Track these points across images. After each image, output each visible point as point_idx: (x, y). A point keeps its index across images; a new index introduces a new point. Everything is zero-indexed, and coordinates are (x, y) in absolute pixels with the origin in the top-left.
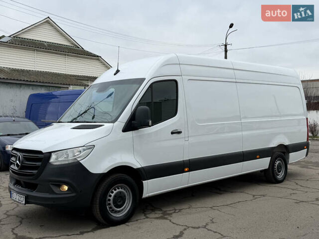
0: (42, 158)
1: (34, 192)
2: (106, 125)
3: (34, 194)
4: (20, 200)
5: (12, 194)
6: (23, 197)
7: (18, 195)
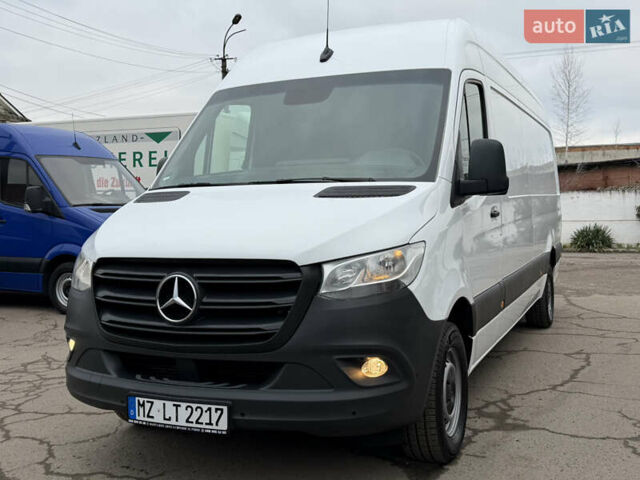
0: (298, 283)
1: (262, 389)
2: (422, 187)
3: (264, 394)
4: (197, 422)
5: (143, 405)
6: (217, 410)
7: (184, 405)
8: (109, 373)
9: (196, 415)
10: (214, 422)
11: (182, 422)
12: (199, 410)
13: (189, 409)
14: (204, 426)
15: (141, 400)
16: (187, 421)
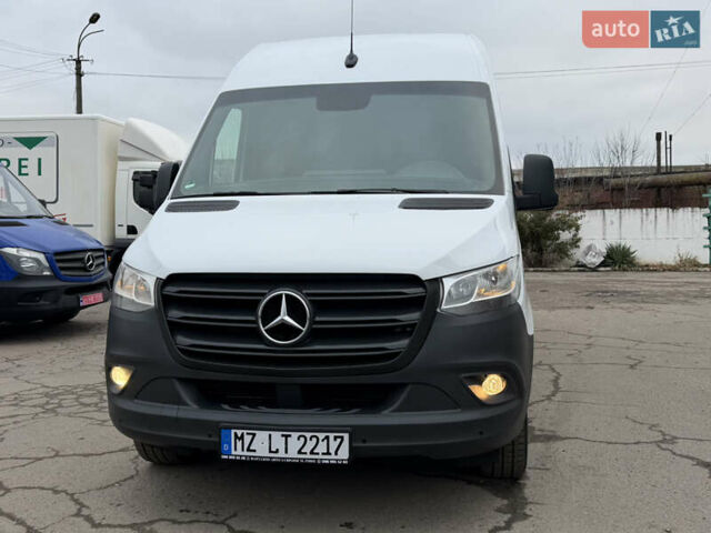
1: (386, 412)
2: (498, 200)
3: (388, 418)
4: (312, 453)
5: (242, 438)
6: (336, 438)
7: (295, 435)
8: (187, 405)
9: (310, 445)
10: (332, 451)
11: (293, 454)
12: (314, 440)
13: (302, 439)
14: (320, 457)
15: (239, 433)
16: (300, 452)
